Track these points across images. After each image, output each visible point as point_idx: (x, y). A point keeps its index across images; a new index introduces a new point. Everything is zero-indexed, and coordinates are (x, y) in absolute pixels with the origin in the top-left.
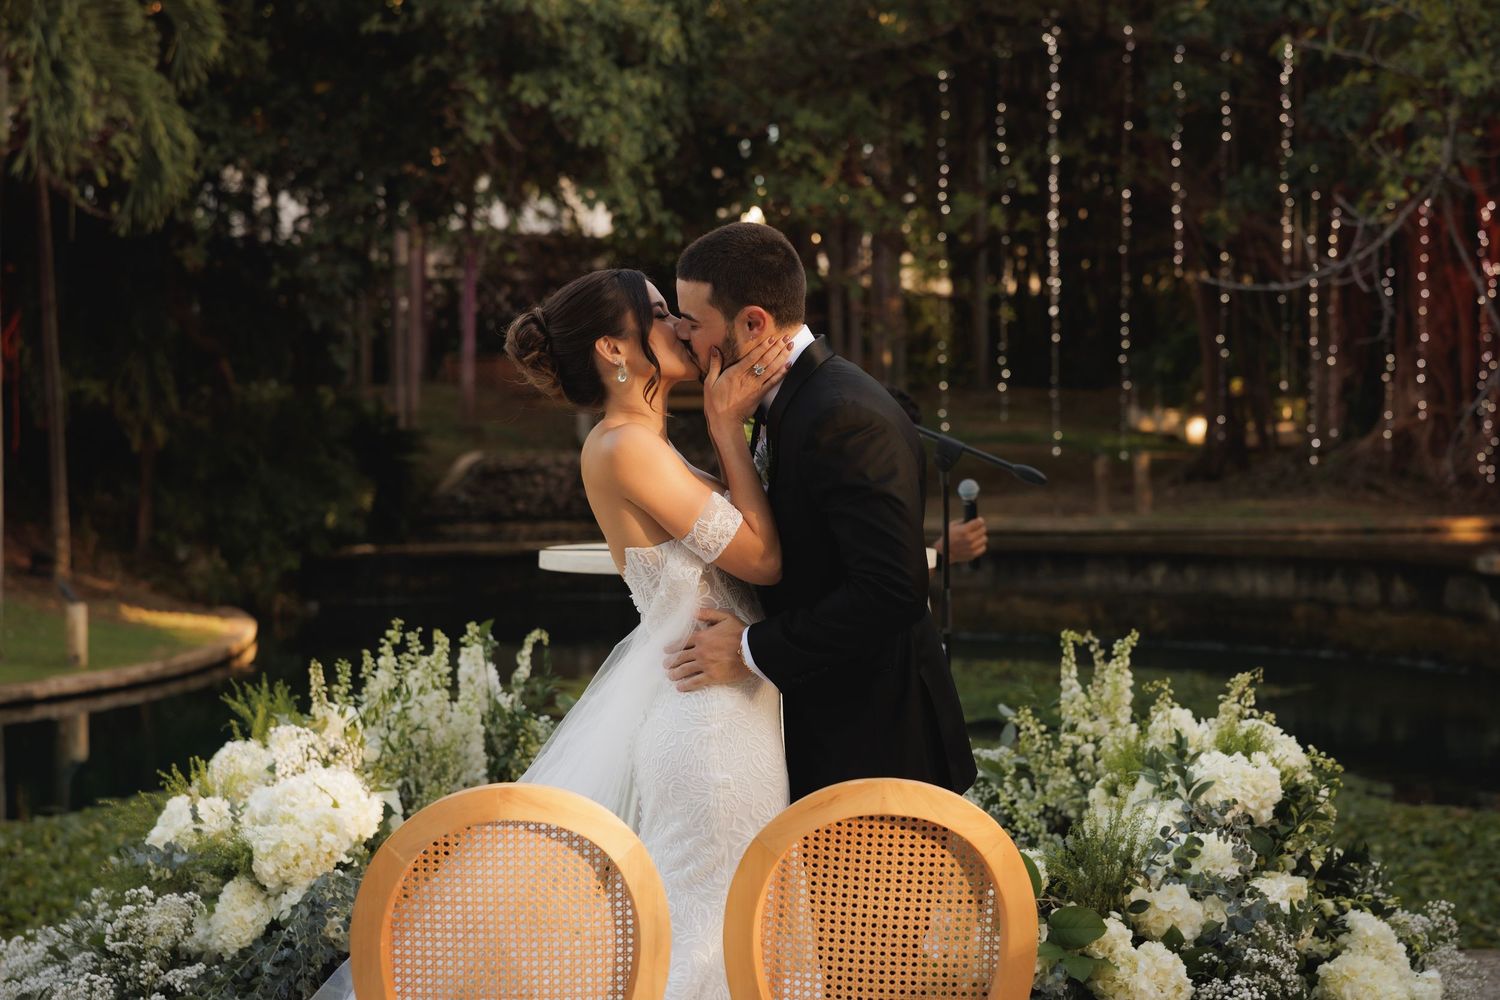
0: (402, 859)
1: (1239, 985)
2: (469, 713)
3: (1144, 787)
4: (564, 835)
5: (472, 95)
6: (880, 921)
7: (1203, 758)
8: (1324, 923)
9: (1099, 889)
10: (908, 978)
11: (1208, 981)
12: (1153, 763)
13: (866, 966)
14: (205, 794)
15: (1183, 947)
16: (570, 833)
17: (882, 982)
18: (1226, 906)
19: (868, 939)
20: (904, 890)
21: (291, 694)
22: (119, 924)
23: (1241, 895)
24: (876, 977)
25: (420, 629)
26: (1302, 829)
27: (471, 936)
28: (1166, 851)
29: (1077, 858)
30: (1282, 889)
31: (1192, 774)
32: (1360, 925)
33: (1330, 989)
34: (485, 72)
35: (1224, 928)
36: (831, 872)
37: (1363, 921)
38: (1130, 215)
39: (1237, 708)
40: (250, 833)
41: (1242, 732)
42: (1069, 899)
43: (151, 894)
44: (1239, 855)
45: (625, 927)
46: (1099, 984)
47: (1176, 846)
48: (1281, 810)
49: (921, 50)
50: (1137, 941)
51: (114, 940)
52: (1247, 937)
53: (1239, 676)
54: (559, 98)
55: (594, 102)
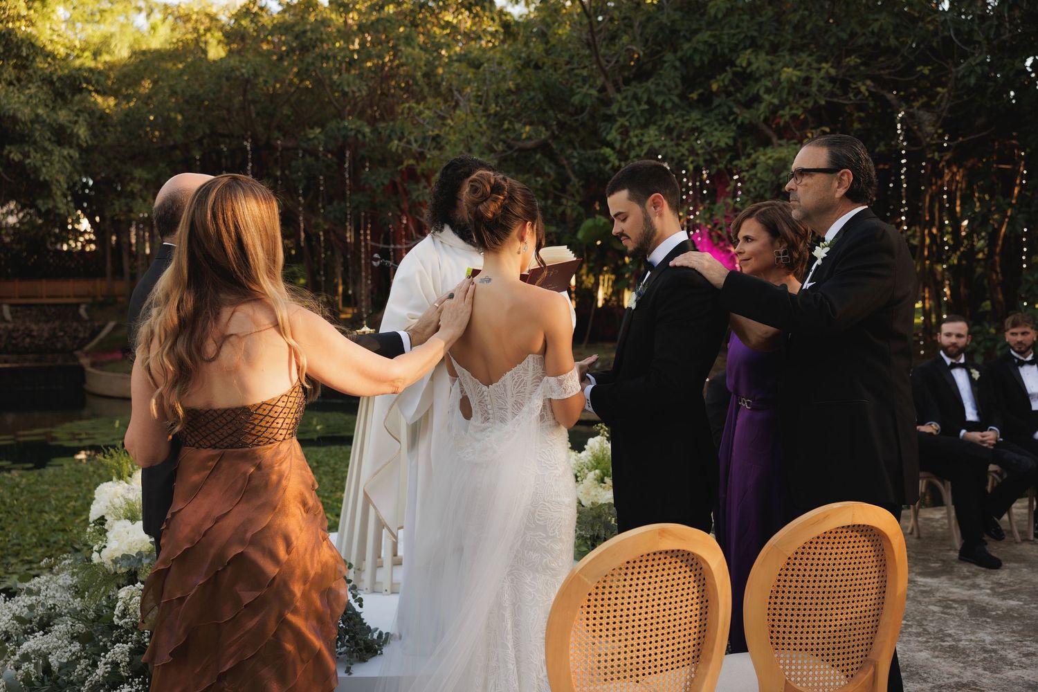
49: (187, 146)
54: (29, 157)
55: (47, 160)
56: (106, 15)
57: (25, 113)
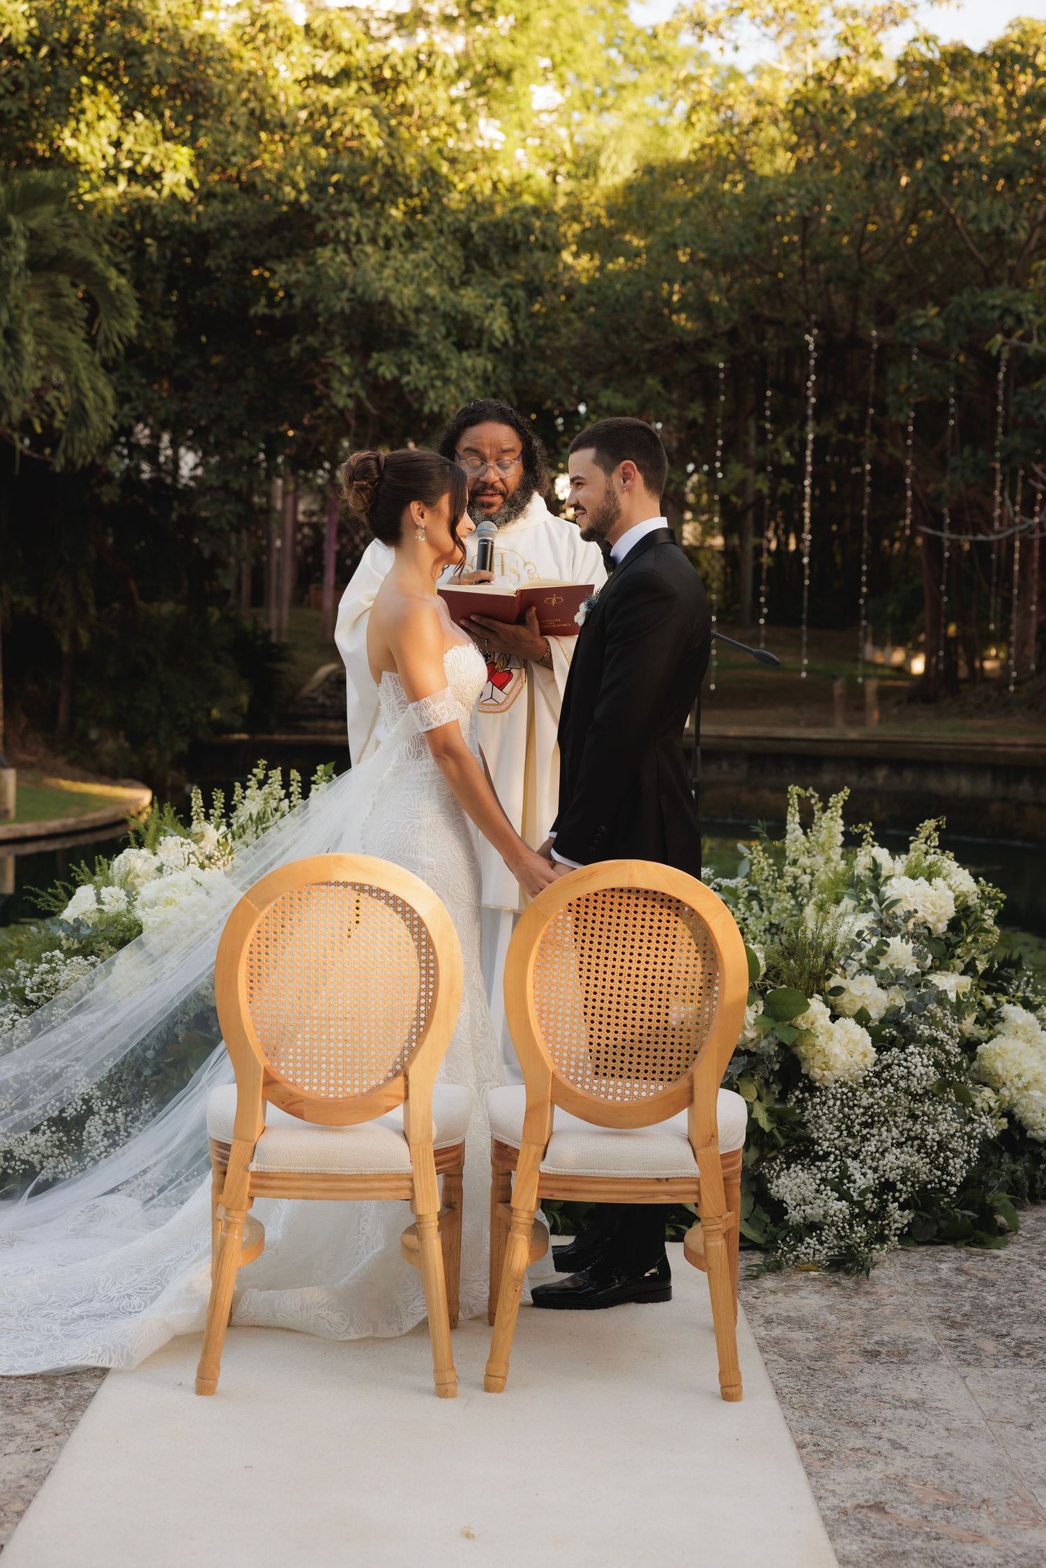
0: (256, 909)
1: (912, 1053)
3: (848, 903)
4: (383, 895)
5: (339, 369)
6: (625, 971)
7: (894, 881)
8: (984, 1014)
9: (806, 975)
10: (646, 1016)
11: (889, 1050)
12: (854, 884)
13: (614, 1006)
14: (108, 883)
15: (870, 1024)
16: (387, 893)
18: (905, 993)
19: (616, 985)
20: (645, 947)
21: (176, 813)
22: (36, 979)
23: (918, 986)
24: (621, 1014)
25: (280, 768)
26: (969, 939)
28: (860, 949)
29: (791, 951)
30: (951, 983)
31: (884, 893)
32: (1012, 1015)
33: (986, 1063)
34: (349, 350)
35: (903, 1011)
37: (1014, 1013)
38: (870, 485)
39: (924, 847)
40: (139, 913)
41: (926, 864)
42: (782, 983)
43: (61, 956)
44: (918, 954)
45: (427, 968)
46: (802, 1049)
47: (869, 946)
48: (954, 925)
49: (703, 344)
50: (834, 1018)
51: (32, 991)
52: (920, 1017)
53: (927, 822)
54: (408, 372)
55: (437, 377)
56: (625, 93)
57: (406, 295)
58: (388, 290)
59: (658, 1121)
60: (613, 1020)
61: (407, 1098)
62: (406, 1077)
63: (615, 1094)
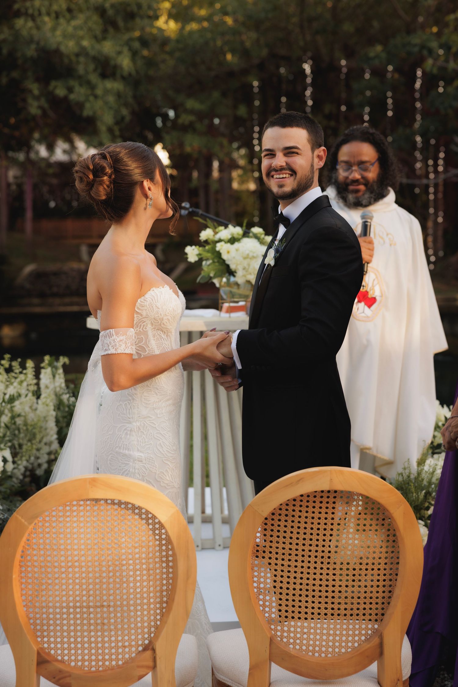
0: (26, 523)
2: (47, 405)
4: (130, 506)
5: (30, 91)
13: (318, 582)
16: (133, 505)
17: (327, 591)
19: (319, 565)
24: (324, 589)
25: (19, 360)
27: (70, 570)
34: (37, 80)
36: (296, 525)
45: (167, 562)
54: (73, 92)
55: (90, 95)
57: (69, 46)
58: (59, 44)
59: (356, 672)
60: (317, 594)
61: (154, 667)
62: (154, 650)
63: (320, 652)
